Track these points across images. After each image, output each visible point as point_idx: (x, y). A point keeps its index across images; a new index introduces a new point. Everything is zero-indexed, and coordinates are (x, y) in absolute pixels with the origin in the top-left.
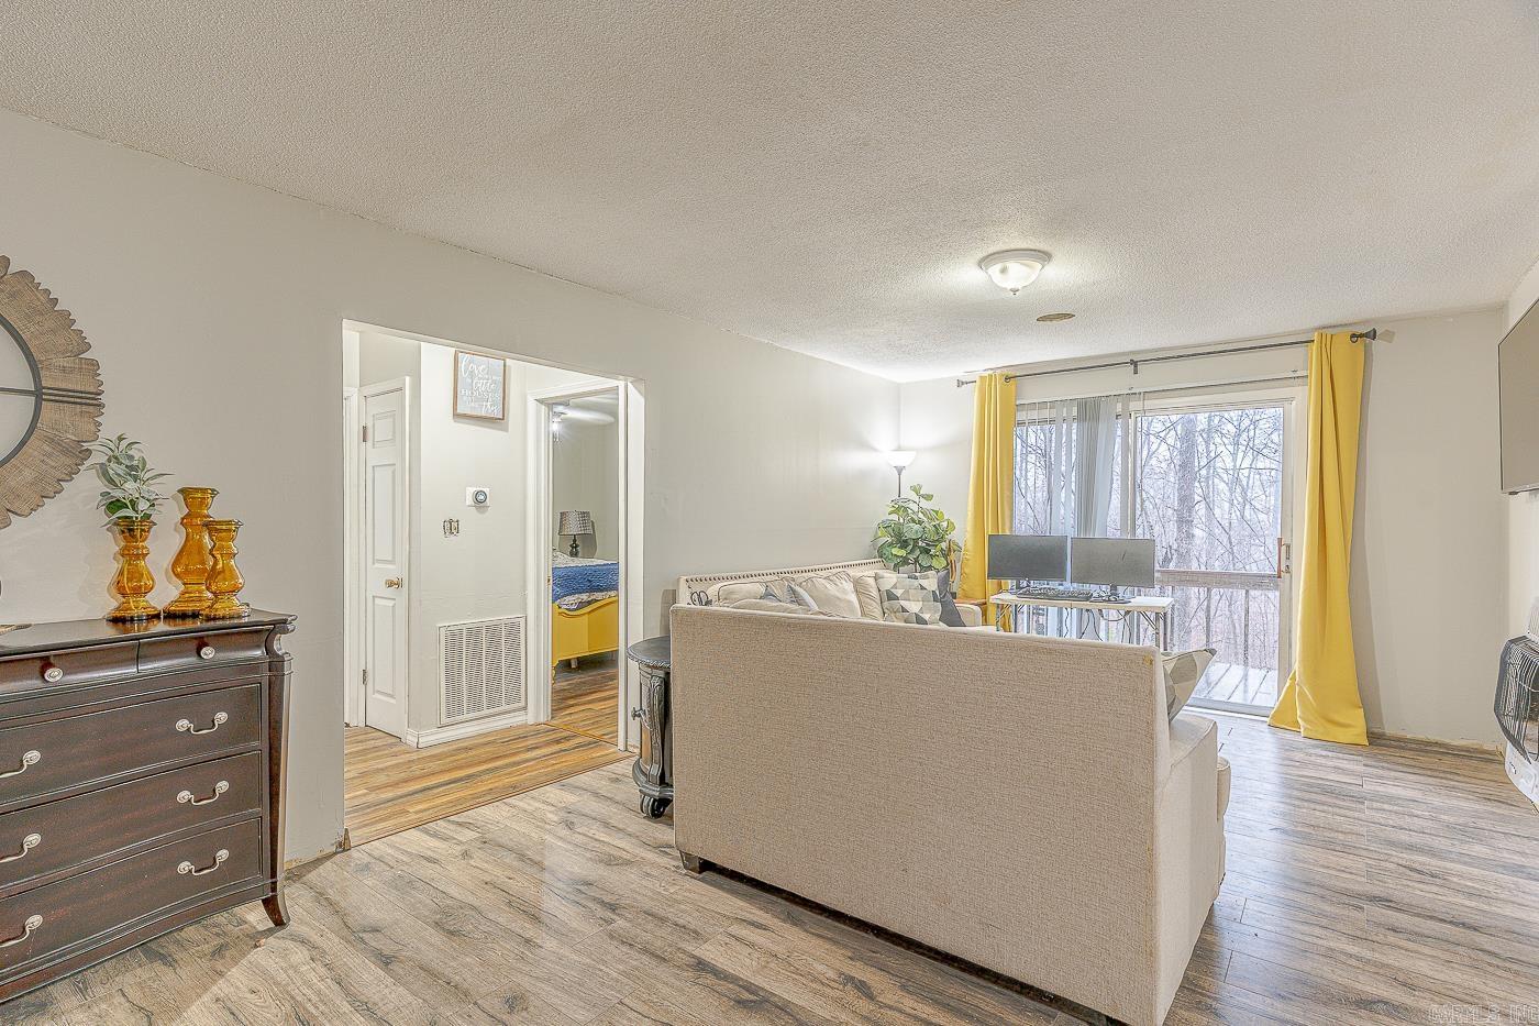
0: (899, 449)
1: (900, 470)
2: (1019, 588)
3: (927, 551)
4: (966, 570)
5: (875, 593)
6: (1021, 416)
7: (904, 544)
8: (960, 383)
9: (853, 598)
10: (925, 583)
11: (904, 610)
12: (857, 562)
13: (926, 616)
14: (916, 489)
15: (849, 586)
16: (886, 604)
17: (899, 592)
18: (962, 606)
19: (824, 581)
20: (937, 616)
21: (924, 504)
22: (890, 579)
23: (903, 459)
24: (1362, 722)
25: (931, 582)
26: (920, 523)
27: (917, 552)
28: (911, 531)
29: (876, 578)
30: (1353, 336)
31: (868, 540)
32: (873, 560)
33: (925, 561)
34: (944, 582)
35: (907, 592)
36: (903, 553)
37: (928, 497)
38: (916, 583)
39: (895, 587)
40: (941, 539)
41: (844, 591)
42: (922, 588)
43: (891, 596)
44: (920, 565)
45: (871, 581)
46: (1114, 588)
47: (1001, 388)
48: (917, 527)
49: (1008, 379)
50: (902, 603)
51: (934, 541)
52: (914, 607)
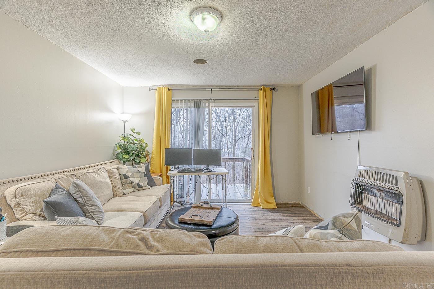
0: (123, 113)
1: (125, 122)
2: (175, 168)
3: (138, 156)
4: (153, 162)
5: (118, 176)
6: (174, 104)
7: (128, 153)
8: (150, 89)
9: (108, 180)
10: (140, 169)
11: (132, 182)
12: (107, 162)
13: (142, 184)
14: (133, 130)
15: (106, 175)
16: (124, 181)
17: (129, 175)
18: (155, 177)
19: (92, 174)
20: (146, 183)
21: (136, 136)
22: (125, 169)
23: (125, 117)
24: (274, 202)
25: (142, 169)
26: (134, 144)
27: (134, 156)
28: (131, 147)
29: (118, 169)
30: (270, 89)
31: (111, 151)
32: (114, 160)
33: (137, 160)
34: (147, 168)
35: (133, 174)
36: (127, 156)
37: (139, 133)
38: (136, 170)
39: (127, 172)
40: (144, 151)
41: (104, 178)
42: (139, 172)
43: (126, 177)
44: (135, 161)
45: (116, 171)
46: (208, 167)
47: (166, 93)
48: (133, 146)
49: (169, 89)
50: (131, 179)
51: (141, 151)
52: (136, 181)
